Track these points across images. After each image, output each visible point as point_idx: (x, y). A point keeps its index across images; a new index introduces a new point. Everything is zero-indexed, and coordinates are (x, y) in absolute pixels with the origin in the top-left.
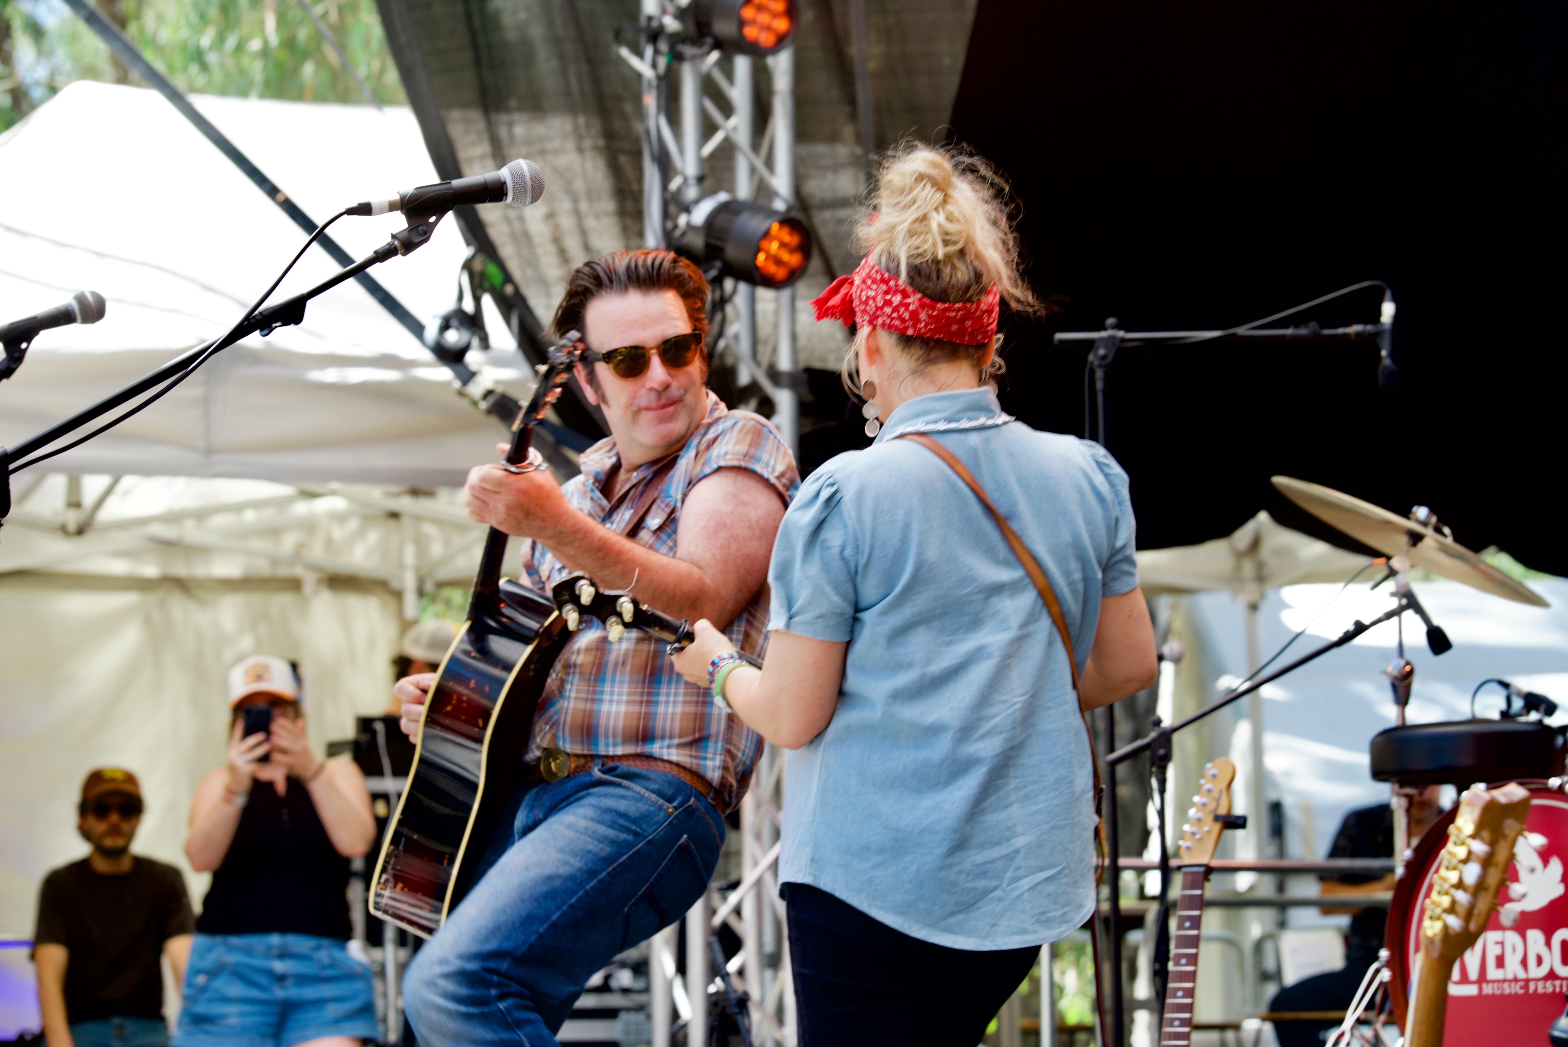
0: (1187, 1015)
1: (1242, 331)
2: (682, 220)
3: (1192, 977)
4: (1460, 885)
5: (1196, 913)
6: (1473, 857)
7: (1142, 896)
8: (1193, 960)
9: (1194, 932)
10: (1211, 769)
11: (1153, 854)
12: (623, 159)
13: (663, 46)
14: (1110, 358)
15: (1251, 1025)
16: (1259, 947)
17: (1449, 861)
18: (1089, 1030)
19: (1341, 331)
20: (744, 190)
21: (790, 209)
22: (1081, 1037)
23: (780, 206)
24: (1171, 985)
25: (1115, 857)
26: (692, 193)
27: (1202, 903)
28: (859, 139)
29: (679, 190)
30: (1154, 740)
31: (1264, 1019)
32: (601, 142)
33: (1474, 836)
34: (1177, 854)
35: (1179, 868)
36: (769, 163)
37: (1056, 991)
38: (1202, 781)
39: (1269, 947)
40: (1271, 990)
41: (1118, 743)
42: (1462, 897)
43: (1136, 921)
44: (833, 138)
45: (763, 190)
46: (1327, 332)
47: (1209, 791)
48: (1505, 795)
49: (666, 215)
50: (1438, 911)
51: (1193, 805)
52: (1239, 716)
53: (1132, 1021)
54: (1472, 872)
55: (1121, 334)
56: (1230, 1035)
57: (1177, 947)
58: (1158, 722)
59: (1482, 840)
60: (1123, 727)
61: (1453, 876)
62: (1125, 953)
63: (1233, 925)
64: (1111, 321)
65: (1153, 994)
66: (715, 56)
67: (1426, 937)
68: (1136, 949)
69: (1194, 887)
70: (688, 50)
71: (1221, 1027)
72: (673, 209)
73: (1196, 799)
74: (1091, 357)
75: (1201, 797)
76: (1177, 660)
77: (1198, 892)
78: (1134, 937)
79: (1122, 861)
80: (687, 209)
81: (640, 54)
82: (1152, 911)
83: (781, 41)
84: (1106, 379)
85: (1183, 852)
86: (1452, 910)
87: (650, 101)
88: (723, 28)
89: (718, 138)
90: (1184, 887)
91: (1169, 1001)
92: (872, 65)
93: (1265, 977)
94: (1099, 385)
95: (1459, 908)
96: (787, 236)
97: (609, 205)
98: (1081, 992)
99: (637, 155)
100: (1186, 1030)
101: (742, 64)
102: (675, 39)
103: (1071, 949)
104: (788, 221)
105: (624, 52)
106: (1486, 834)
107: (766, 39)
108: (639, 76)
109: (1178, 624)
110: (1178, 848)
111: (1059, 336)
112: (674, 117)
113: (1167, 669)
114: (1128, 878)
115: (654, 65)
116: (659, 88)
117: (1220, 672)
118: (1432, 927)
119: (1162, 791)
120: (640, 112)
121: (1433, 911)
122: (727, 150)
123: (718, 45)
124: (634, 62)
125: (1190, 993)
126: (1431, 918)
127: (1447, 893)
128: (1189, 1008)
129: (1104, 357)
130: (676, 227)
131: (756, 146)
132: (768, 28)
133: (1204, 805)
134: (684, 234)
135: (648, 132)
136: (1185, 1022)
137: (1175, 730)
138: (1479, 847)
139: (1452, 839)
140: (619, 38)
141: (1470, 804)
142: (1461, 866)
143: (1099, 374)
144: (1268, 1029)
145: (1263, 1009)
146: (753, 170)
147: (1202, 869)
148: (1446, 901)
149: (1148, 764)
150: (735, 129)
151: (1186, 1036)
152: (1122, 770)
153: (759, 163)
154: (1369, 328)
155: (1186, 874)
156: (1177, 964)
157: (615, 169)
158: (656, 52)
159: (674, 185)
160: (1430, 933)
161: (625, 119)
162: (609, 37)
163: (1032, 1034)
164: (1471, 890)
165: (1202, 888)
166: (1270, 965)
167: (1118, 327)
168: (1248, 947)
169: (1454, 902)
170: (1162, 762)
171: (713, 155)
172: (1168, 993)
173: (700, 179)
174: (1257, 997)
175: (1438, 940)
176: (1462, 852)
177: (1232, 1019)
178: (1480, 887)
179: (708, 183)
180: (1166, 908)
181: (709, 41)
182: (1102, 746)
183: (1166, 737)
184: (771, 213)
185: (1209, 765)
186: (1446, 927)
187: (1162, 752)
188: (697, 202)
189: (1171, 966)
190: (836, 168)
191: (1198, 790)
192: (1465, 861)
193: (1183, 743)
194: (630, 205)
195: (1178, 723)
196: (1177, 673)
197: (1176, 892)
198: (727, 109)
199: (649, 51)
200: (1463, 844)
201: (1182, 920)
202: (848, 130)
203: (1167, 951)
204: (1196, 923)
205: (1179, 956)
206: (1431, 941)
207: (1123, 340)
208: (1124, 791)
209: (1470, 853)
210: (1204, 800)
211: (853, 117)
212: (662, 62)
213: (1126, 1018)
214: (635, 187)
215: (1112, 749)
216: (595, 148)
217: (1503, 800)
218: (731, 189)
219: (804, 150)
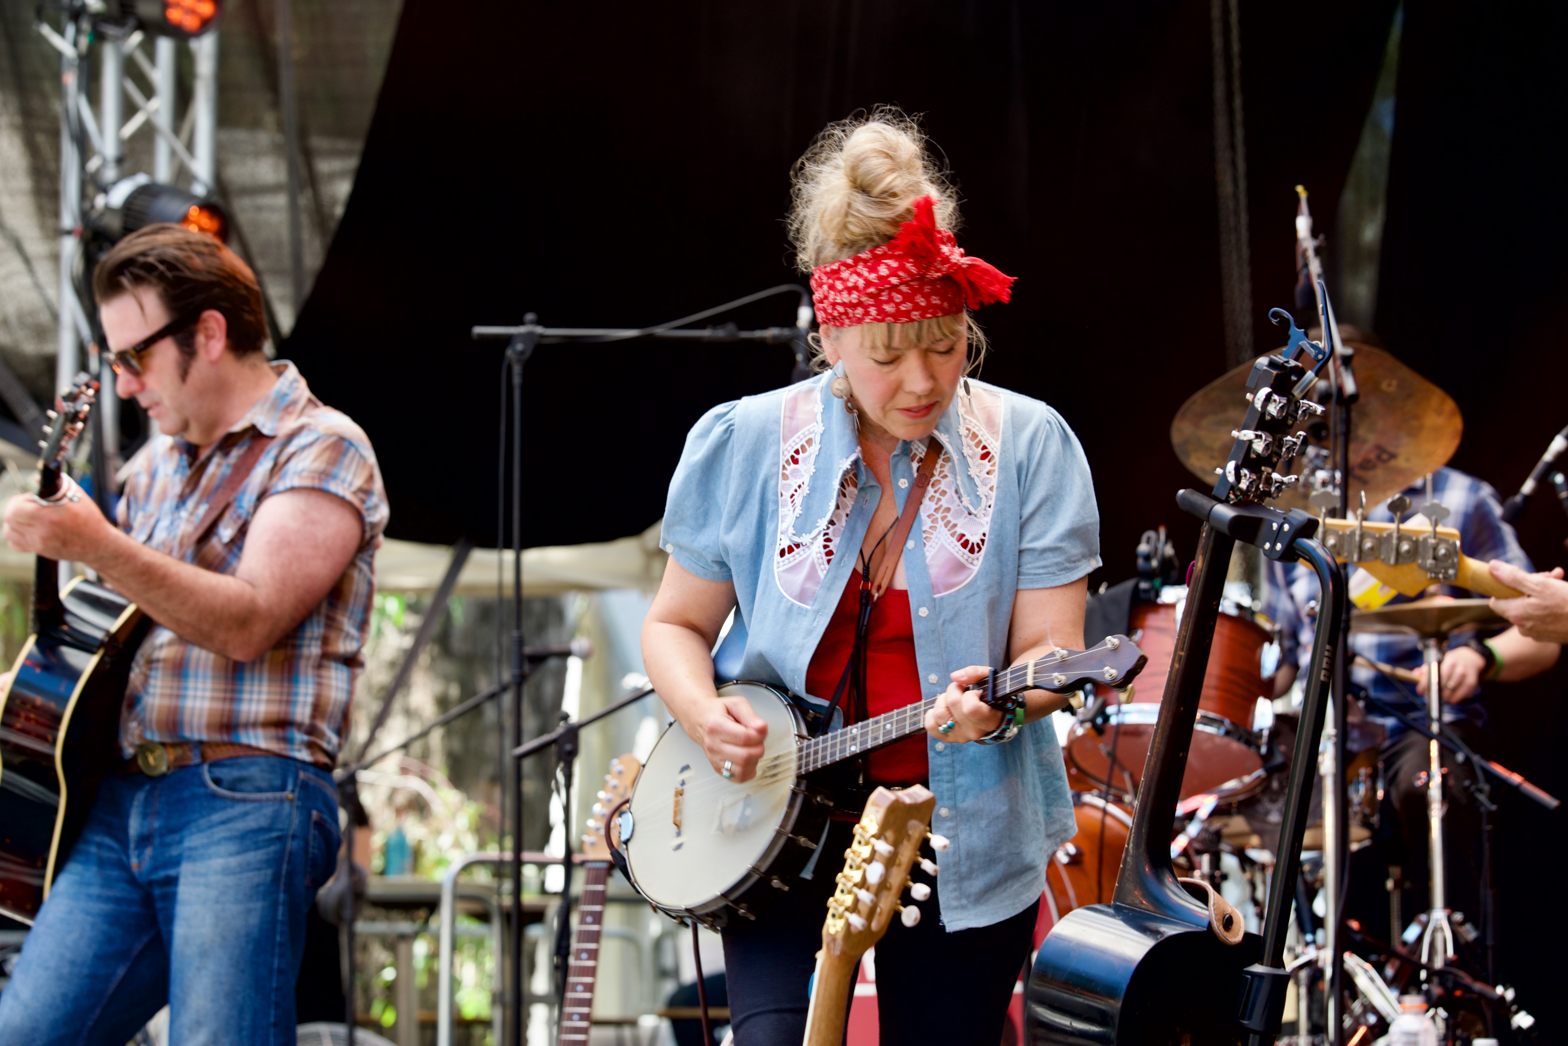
0: (585, 1010)
1: (660, 331)
2: (100, 201)
3: (592, 972)
4: (863, 884)
5: (597, 908)
6: (877, 857)
7: (543, 891)
8: (594, 955)
9: (595, 928)
10: (616, 765)
11: (556, 848)
12: (41, 139)
13: (86, 25)
14: (528, 354)
15: (648, 1022)
16: (658, 945)
17: (853, 860)
18: (486, 1024)
19: (758, 334)
20: (163, 173)
21: (210, 193)
22: (478, 1031)
23: (199, 190)
24: (572, 979)
25: (518, 849)
26: (110, 174)
27: (603, 899)
28: (281, 127)
29: (98, 171)
30: (562, 736)
31: (661, 1015)
32: (18, 120)
33: (877, 837)
34: (581, 850)
35: (583, 863)
36: (190, 146)
37: (455, 984)
38: (608, 777)
39: (668, 945)
40: (669, 987)
41: (525, 736)
42: (865, 896)
43: (537, 916)
44: (255, 124)
45: (183, 174)
46: (745, 334)
47: (615, 787)
48: (909, 795)
49: (83, 195)
50: (841, 909)
51: (598, 800)
52: (645, 714)
53: (529, 1015)
54: (875, 872)
55: (540, 330)
56: (627, 1032)
57: (579, 941)
58: (566, 717)
59: (886, 840)
60: (530, 723)
61: (857, 876)
62: (526, 947)
63: (633, 922)
64: (530, 316)
65: (553, 988)
66: (137, 38)
67: (829, 934)
68: (534, 945)
69: (596, 881)
70: (111, 30)
71: (618, 1024)
72: (90, 190)
73: (602, 795)
74: (509, 352)
75: (606, 792)
76: (585, 657)
77: (600, 888)
78: (534, 932)
79: (526, 856)
80: (104, 189)
81: (61, 32)
82: (553, 907)
83: (205, 25)
84: (525, 374)
85: (587, 848)
86: (854, 908)
87: (71, 80)
88: (147, 9)
89: (137, 121)
90: (588, 882)
91: (570, 995)
92: (297, 54)
93: (663, 974)
94: (517, 380)
95: (861, 907)
96: (206, 221)
97: (23, 182)
98: (479, 986)
99: (55, 135)
100: (584, 1024)
101: (165, 47)
102: (97, 19)
103: (471, 942)
104: (208, 206)
105: (46, 30)
106: (889, 834)
107: (190, 22)
108: (59, 55)
109: (587, 622)
110: (582, 843)
111: (479, 330)
112: (94, 97)
113: (574, 665)
114: (529, 872)
115: (75, 44)
116: (80, 68)
117: (626, 670)
118: (835, 926)
119: (568, 785)
120: (60, 90)
121: (836, 909)
122: (147, 132)
123: (141, 25)
124: (56, 40)
125: (590, 988)
126: (834, 916)
127: (850, 892)
128: (588, 1003)
129: (522, 353)
130: (93, 207)
131: (177, 129)
132: (192, 12)
133: (609, 801)
134: (102, 215)
135: (67, 111)
136: (584, 1017)
137: (581, 726)
138: (884, 848)
139: (857, 838)
140: (40, 15)
141: (875, 804)
142: (864, 865)
143: (517, 369)
144: (665, 1026)
145: (661, 1005)
146: (173, 153)
147: (604, 865)
148: (848, 900)
149: (554, 759)
150: (157, 111)
151: (584, 1031)
152: (528, 765)
153: (180, 147)
154: (786, 332)
155: (589, 869)
156: (578, 958)
157: (32, 148)
158: (78, 31)
159: (93, 164)
160: (832, 931)
161: (44, 96)
162: (31, 14)
163: (429, 1027)
164: (874, 889)
165: (604, 883)
166: (668, 961)
167: (538, 322)
168: (647, 944)
169: (857, 901)
170: (568, 756)
171: (135, 137)
172: (569, 987)
173: (120, 161)
174: (655, 993)
175: (840, 937)
176: (866, 852)
177: (629, 1014)
178: (883, 885)
179: (127, 165)
180: (568, 902)
181: (132, 22)
182: (508, 741)
183: (573, 733)
184: (190, 197)
185: (615, 762)
186: (848, 925)
187: (568, 747)
188: (115, 183)
189: (572, 961)
190: (257, 154)
191: (603, 785)
192: (869, 861)
193: (589, 739)
194: (46, 185)
195: (585, 718)
196: (585, 670)
197: (579, 887)
198: (149, 91)
199: (70, 30)
200: (867, 843)
201: (584, 915)
202: (269, 118)
203: (568, 947)
204: (598, 918)
205: (580, 951)
206: (833, 938)
207: (542, 336)
208: (529, 787)
209: (874, 852)
210: (609, 796)
211: (276, 104)
212: (84, 42)
213: (524, 1013)
214: (51, 166)
215: (518, 742)
216: (12, 126)
217: (908, 801)
218: (150, 171)
219: (226, 136)
